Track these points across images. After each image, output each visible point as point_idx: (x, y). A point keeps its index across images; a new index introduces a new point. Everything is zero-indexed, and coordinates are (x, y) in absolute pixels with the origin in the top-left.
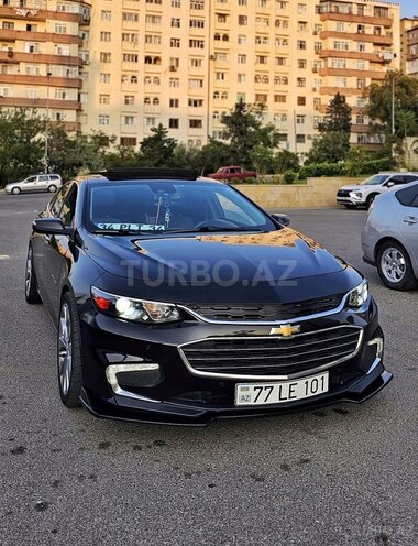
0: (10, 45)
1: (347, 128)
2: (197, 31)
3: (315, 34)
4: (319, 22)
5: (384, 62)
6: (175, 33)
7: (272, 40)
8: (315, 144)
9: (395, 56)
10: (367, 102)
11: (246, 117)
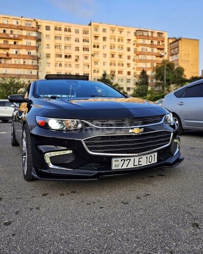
0: (7, 51)
1: (147, 84)
2: (86, 44)
3: (134, 44)
4: (136, 40)
5: (161, 56)
6: (77, 44)
7: (117, 47)
8: (134, 91)
9: (166, 53)
10: (155, 73)
11: (107, 80)
